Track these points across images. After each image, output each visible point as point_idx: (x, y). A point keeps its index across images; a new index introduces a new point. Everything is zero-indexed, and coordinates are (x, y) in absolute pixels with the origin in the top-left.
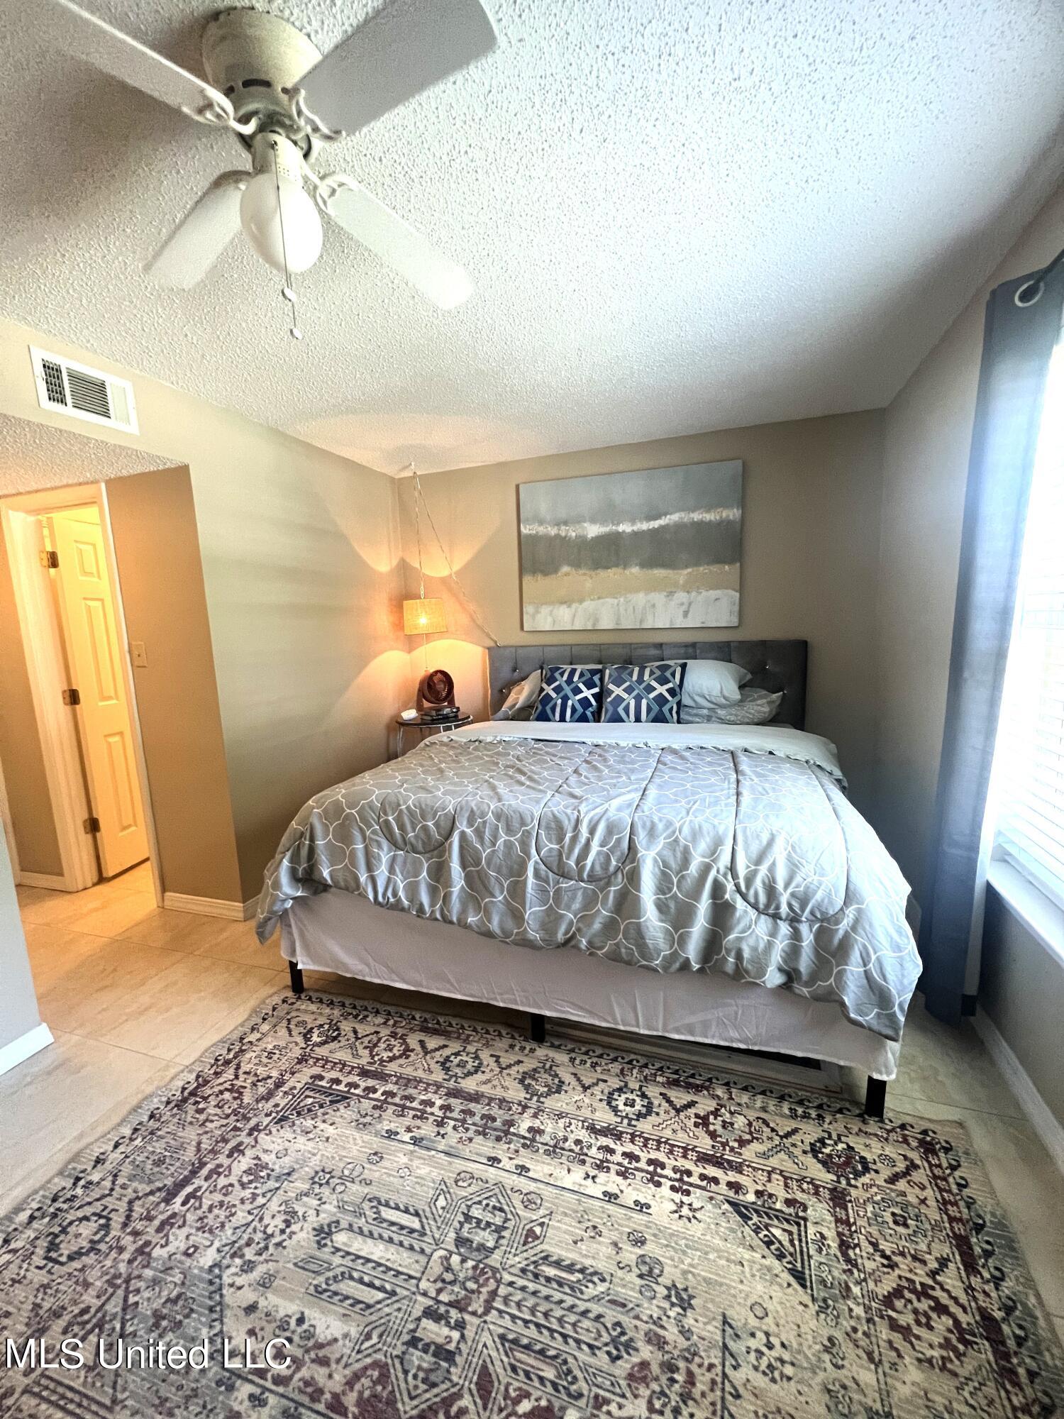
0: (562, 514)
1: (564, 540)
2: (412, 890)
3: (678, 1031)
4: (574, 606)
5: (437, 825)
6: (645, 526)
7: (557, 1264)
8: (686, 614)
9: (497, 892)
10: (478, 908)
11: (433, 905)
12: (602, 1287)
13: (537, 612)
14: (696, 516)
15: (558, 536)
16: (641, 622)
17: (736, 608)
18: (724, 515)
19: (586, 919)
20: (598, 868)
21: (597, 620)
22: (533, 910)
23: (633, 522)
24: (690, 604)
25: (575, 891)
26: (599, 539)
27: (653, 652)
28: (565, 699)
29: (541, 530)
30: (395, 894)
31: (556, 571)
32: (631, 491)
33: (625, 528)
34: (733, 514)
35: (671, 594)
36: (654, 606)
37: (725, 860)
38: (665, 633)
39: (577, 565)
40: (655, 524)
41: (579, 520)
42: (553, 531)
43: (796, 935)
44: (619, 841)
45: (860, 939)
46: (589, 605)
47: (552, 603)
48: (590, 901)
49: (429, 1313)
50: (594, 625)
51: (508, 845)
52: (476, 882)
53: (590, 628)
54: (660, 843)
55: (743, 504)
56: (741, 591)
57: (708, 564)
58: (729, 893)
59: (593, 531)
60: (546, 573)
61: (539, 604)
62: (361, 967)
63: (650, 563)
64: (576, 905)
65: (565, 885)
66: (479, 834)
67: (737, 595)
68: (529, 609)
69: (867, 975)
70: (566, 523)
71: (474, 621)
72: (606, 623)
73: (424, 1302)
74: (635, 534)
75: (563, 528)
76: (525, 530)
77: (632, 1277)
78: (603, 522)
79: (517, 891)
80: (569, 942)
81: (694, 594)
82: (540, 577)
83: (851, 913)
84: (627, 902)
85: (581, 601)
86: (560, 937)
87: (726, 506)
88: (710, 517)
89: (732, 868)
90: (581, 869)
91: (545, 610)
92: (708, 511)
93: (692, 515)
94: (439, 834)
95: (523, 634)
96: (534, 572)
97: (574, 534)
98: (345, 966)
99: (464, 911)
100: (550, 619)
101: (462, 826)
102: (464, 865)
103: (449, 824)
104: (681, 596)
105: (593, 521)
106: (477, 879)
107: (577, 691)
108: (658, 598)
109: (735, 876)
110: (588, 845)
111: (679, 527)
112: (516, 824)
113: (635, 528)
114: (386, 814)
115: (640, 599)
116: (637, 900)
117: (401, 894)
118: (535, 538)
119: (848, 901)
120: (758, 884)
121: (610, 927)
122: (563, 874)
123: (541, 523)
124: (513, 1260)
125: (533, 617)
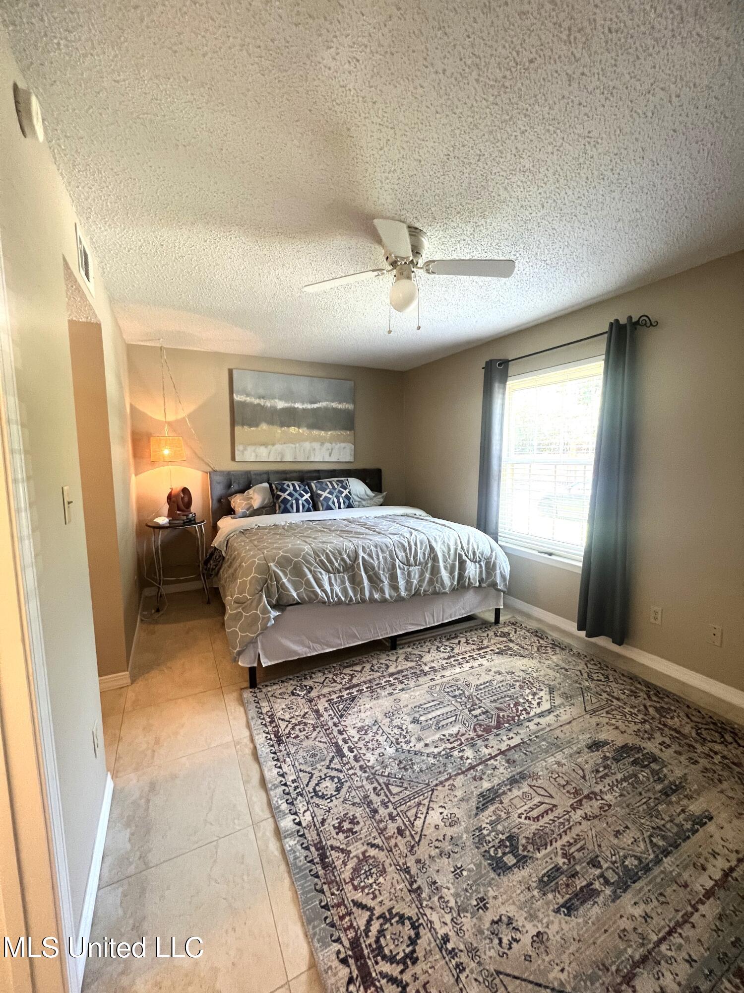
0: (261, 391)
1: (263, 408)
2: (345, 591)
3: (447, 619)
4: (270, 447)
5: (348, 556)
6: (309, 406)
7: (481, 685)
8: (330, 455)
9: (384, 580)
10: (377, 591)
11: (355, 596)
12: (496, 681)
13: (245, 449)
14: (334, 405)
15: (259, 405)
16: (308, 458)
17: (353, 453)
18: (347, 406)
19: (421, 581)
20: (421, 559)
21: (283, 457)
22: (402, 584)
23: (303, 403)
24: (332, 449)
25: (415, 570)
26: (283, 409)
27: (315, 474)
28: (297, 500)
29: (248, 399)
30: (337, 595)
31: (257, 426)
32: (302, 386)
33: (298, 405)
34: (350, 406)
35: (322, 444)
36: (314, 449)
37: (460, 547)
38: (321, 464)
39: (271, 422)
40: (315, 406)
41: (273, 397)
42: (256, 401)
43: (481, 566)
44: (426, 546)
45: (498, 561)
46: (278, 447)
47: (255, 444)
48: (422, 574)
49: (470, 711)
50: (282, 458)
51: (385, 558)
52: (374, 580)
53: (279, 460)
54: (440, 543)
55: (354, 403)
56: (354, 444)
57: (340, 429)
58: (464, 557)
59: (281, 405)
60: (250, 426)
61: (246, 445)
62: (305, 649)
63: (312, 426)
64: (417, 576)
65: (411, 569)
66: (370, 556)
67: (353, 446)
68: (239, 448)
69: (501, 572)
70: (263, 398)
71: (195, 453)
72: (289, 458)
73: (466, 711)
74: (304, 409)
75: (262, 400)
76: (237, 398)
77: (498, 676)
78: (287, 401)
79: (393, 578)
80: (417, 593)
81: (334, 444)
82: (246, 427)
83: (494, 554)
84: (435, 571)
85: (273, 445)
86: (413, 592)
87: (347, 402)
88: (340, 406)
89: (462, 548)
90: (415, 561)
91: (250, 449)
92: (340, 403)
93: (332, 404)
94: (350, 560)
95: (233, 463)
96: (243, 425)
97: (269, 405)
98: (296, 653)
99: (371, 594)
100: (253, 454)
101: (361, 554)
102: (366, 573)
103: (354, 554)
104: (327, 445)
105: (280, 399)
106: (375, 578)
107: (302, 496)
108: (316, 445)
109: (464, 550)
110: (416, 550)
111: (326, 409)
112: (385, 548)
113: (304, 407)
114: (319, 556)
115: (307, 445)
116: (439, 566)
117: (340, 594)
118: (243, 404)
119: (492, 551)
120: (470, 552)
121: (431, 582)
122: (409, 564)
123: (248, 395)
124: (471, 691)
125: (243, 452)
